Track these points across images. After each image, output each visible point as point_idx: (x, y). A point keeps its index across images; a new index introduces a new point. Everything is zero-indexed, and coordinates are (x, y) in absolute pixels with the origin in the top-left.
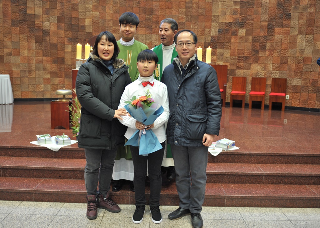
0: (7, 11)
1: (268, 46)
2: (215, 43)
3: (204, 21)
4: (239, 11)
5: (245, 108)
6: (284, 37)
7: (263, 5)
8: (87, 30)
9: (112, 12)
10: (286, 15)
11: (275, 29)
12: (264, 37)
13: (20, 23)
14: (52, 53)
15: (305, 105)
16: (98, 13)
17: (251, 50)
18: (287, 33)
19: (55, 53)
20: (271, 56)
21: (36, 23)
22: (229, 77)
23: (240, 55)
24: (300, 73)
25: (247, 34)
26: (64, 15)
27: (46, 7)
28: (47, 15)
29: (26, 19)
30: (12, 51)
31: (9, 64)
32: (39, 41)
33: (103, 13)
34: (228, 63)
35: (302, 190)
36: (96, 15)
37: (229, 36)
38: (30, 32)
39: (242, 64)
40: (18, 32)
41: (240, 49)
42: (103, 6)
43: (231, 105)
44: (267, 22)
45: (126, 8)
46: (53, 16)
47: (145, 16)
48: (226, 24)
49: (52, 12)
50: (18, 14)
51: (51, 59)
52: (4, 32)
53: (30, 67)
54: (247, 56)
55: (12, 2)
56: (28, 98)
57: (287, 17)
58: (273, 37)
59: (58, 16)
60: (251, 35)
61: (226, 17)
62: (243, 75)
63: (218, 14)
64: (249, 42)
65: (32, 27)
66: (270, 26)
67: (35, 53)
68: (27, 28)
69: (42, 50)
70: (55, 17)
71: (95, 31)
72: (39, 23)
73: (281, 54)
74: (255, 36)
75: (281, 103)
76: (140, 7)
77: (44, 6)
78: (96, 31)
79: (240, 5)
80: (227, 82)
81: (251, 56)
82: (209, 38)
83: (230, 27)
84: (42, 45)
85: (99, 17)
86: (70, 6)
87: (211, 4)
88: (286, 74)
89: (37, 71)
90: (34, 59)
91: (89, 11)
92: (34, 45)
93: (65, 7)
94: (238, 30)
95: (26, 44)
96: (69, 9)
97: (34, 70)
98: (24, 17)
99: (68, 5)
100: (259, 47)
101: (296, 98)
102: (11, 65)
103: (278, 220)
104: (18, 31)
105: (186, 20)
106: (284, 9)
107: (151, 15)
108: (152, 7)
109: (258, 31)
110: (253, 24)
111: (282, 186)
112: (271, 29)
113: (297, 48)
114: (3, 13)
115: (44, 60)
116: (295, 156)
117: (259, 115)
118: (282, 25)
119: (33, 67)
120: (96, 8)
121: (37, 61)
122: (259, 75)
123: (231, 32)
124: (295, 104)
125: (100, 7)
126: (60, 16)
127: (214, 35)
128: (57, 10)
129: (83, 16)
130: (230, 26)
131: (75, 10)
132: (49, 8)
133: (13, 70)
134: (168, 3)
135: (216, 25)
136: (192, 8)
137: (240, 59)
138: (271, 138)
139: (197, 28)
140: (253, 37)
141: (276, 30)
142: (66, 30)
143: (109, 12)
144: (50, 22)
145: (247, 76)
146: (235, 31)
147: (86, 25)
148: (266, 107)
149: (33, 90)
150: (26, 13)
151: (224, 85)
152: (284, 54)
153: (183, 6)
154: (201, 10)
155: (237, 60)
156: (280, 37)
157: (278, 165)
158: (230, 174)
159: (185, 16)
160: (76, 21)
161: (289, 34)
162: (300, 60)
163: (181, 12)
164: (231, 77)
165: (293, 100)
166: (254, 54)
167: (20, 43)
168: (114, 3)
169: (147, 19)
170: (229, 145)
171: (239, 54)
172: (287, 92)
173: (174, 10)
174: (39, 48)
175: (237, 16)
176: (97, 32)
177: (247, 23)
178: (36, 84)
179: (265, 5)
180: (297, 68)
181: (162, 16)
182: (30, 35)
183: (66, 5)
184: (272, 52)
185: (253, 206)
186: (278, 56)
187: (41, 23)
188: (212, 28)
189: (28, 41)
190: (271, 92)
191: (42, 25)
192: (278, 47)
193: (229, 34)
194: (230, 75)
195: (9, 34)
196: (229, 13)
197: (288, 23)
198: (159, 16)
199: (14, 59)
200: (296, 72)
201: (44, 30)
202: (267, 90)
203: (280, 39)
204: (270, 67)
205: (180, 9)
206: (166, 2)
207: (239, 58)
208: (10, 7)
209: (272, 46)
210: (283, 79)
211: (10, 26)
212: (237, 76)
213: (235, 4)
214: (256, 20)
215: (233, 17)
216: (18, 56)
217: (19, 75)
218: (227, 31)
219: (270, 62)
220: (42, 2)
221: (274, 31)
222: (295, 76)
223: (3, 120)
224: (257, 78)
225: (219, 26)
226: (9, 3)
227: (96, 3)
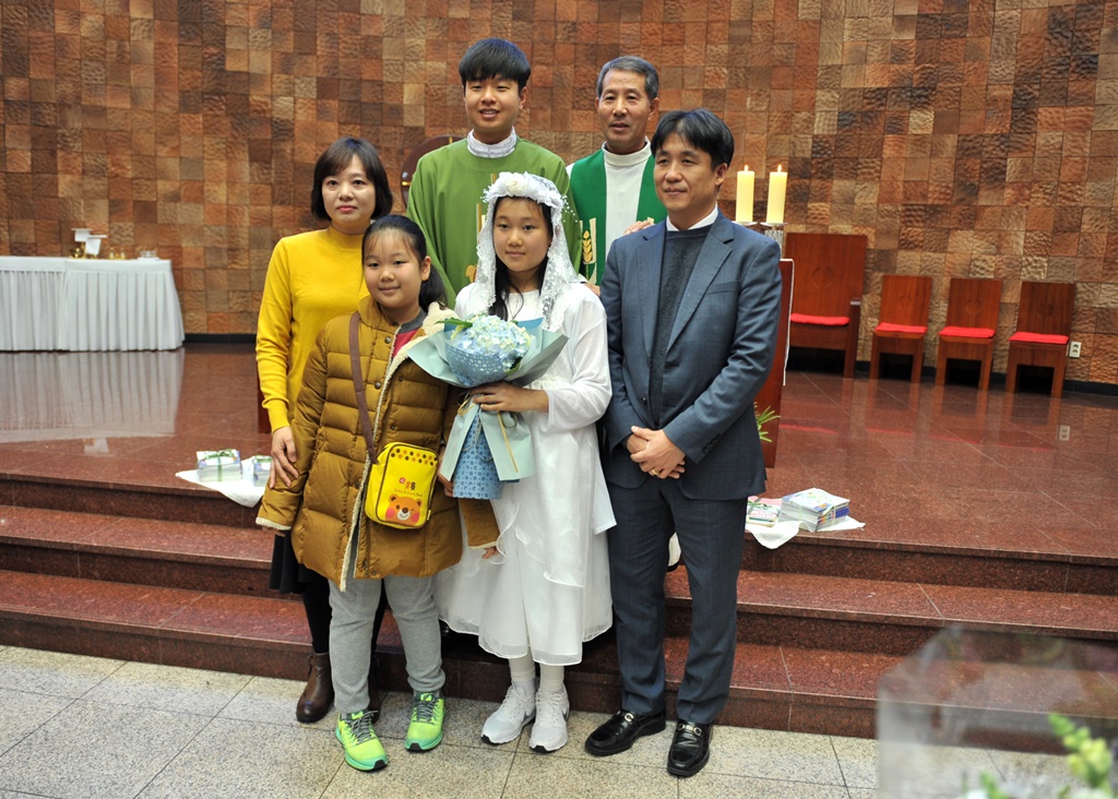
0: (166, 64)
1: (1014, 168)
2: (826, 160)
3: (792, 85)
4: (912, 50)
5: (922, 381)
6: (1071, 138)
7: (997, 27)
8: (409, 120)
10: (1080, 62)
11: (1040, 110)
12: (997, 140)
13: (204, 100)
14: (300, 194)
16: (443, 65)
17: (950, 185)
18: (1084, 126)
20: (1020, 204)
21: (254, 100)
22: (872, 277)
23: (914, 202)
25: (940, 127)
26: (337, 73)
27: (283, 50)
28: (287, 73)
29: (223, 89)
30: (180, 188)
31: (173, 229)
32: (260, 156)
34: (870, 229)
36: (437, 73)
37: (874, 136)
38: (236, 129)
39: (920, 230)
40: (199, 129)
41: (914, 179)
42: (459, 42)
43: (874, 370)
44: (1011, 88)
45: (533, 47)
46: (304, 75)
47: (594, 72)
48: (866, 94)
49: (301, 65)
50: (200, 74)
51: (297, 211)
52: (159, 128)
53: (233, 237)
54: (938, 205)
55: (182, 36)
56: (226, 332)
57: (1083, 69)
59: (319, 75)
60: (953, 133)
61: (868, 69)
62: (921, 271)
63: (838, 62)
64: (945, 156)
65: (240, 111)
66: (1020, 99)
67: (248, 194)
68: (227, 115)
69: (271, 184)
70: (308, 79)
71: (432, 121)
72: (263, 100)
73: (1059, 199)
74: (968, 135)
75: (1051, 371)
76: (577, 41)
77: (278, 45)
78: (437, 123)
79: (917, 28)
80: (866, 293)
81: (949, 203)
82: (806, 142)
83: (882, 105)
84: (271, 168)
85: (446, 78)
86: (355, 44)
87: (816, 26)
88: (1073, 267)
89: (255, 252)
90: (246, 213)
91: (415, 58)
92: (245, 169)
93: (341, 47)
94: (906, 114)
95: (223, 165)
96: (355, 53)
97: (247, 248)
98: (216, 81)
99: (350, 41)
100: (981, 173)
101: (1107, 353)
102: (178, 230)
104: (198, 126)
105: (731, 84)
106: (1075, 39)
108: (615, 41)
109: (978, 117)
110: (960, 93)
112: (1024, 110)
114: (155, 70)
115: (274, 216)
117: (971, 410)
118: (1065, 98)
119: (243, 238)
120: (436, 48)
121: (255, 219)
122: (978, 269)
123: (882, 121)
124: (1101, 372)
125: (449, 45)
126: (325, 75)
127: (826, 133)
128: (318, 57)
129: (396, 76)
130: (879, 102)
131: (372, 58)
132: (292, 51)
133: (184, 245)
134: (671, 26)
135: (832, 99)
136: (750, 41)
137: (913, 216)
138: (989, 494)
139: (767, 110)
140: (961, 138)
141: (1044, 114)
142: (342, 121)
144: (296, 95)
145: (935, 272)
146: (896, 119)
147: (405, 102)
148: (997, 381)
149: (241, 309)
150: (223, 70)
151: (853, 303)
152: (1068, 199)
153: (720, 34)
154: (780, 46)
155: (902, 217)
156: (1057, 139)
159: (727, 68)
160: (373, 92)
161: (1089, 129)
163: (714, 57)
164: (878, 276)
165: (1094, 358)
166: (960, 196)
167: (205, 161)
171: (909, 199)
172: (1074, 331)
173: (689, 50)
174: (260, 178)
175: (904, 67)
176: (440, 126)
177: (941, 92)
178: (251, 291)
179: (1007, 28)
180: (1112, 247)
182: (235, 138)
183: (345, 42)
184: (1027, 192)
186: (1048, 204)
187: (268, 100)
188: (817, 109)
189: (227, 157)
190: (1018, 331)
191: (270, 106)
192: (1046, 174)
193: (875, 126)
194: (874, 270)
195: (173, 134)
196: (876, 57)
197: (1088, 87)
199: (187, 213)
200: (1109, 263)
201: (276, 122)
202: (1003, 324)
203: (1057, 146)
204: (1018, 243)
205: (709, 46)
206: (663, 23)
207: (909, 210)
208: (177, 52)
209: (1025, 169)
210: (1062, 286)
211: (174, 112)
212: (898, 272)
213: (900, 26)
214: (972, 79)
215: (892, 69)
216: (199, 203)
217: (202, 260)
218: (871, 118)
219: (1019, 226)
220: (273, 33)
221: (1036, 116)
222: (1107, 275)
223: (149, 399)
224: (971, 281)
225: (843, 102)
226: (173, 40)
227: (437, 34)
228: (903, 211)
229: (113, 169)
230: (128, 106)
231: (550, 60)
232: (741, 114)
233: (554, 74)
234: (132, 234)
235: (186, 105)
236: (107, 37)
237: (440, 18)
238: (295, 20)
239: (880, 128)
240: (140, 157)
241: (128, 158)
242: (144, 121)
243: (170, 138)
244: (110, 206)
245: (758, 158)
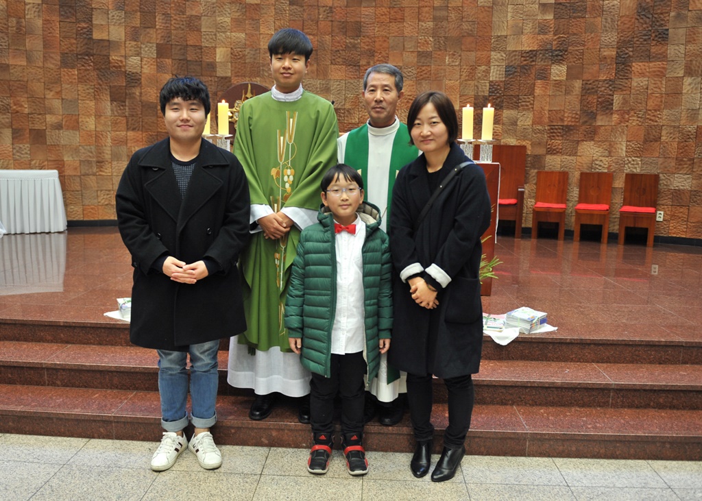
0: (51, 35)
1: (618, 102)
2: (498, 97)
3: (475, 48)
4: (552, 26)
5: (565, 239)
6: (653, 82)
7: (605, 11)
8: (221, 72)
9: (273, 33)
10: (657, 34)
11: (634, 64)
12: (607, 83)
13: (78, 59)
14: (147, 123)
15: (698, 234)
16: (243, 35)
17: (578, 113)
18: (661, 74)
19: (153, 123)
20: (623, 124)
21: (113, 59)
22: (530, 173)
23: (555, 124)
24: (689, 163)
25: (571, 75)
26: (170, 41)
27: (133, 25)
28: (135, 41)
29: (92, 51)
30: (62, 120)
31: (58, 148)
32: (118, 97)
33: (253, 36)
34: (528, 142)
35: (697, 422)
36: (239, 40)
37: (529, 82)
38: (101, 79)
39: (559, 142)
40: (75, 79)
41: (555, 109)
42: (253, 20)
43: (534, 233)
44: (615, 50)
45: (303, 23)
46: (148, 42)
47: (344, 40)
48: (523, 54)
49: (145, 35)
50: (75, 41)
51: (144, 135)
52: (47, 79)
53: (100, 153)
54: (571, 126)
55: (62, 15)
56: (96, 219)
57: (660, 38)
58: (629, 83)
59: (158, 42)
60: (579, 79)
61: (524, 38)
62: (561, 168)
63: (504, 33)
64: (574, 94)
65: (103, 67)
66: (621, 57)
67: (110, 124)
68: (94, 69)
69: (126, 116)
70: (151, 45)
71: (236, 73)
72: (119, 59)
73: (647, 120)
74: (588, 81)
75: (646, 230)
76: (333, 19)
77: (129, 21)
78: (240, 74)
79: (555, 11)
80: (526, 183)
81: (578, 124)
82: (485, 86)
83: (533, 61)
84: (125, 105)
85: (245, 44)
87: (490, 10)
88: (656, 164)
89: (115, 163)
90: (109, 137)
91: (223, 30)
92: (107, 106)
93: (172, 23)
94: (549, 67)
95: (92, 104)
96: (182, 27)
97: (110, 161)
98: (87, 46)
99: (179, 19)
100: (597, 104)
101: (680, 218)
102: (61, 149)
103: (644, 487)
104: (74, 77)
105: (435, 48)
106: (654, 19)
107: (358, 36)
108: (358, 19)
109: (595, 69)
110: (583, 54)
111: (652, 412)
112: (623, 64)
113: (683, 107)
114: (43, 38)
115: (128, 138)
116: (683, 346)
117: (597, 256)
118: (649, 56)
119: (107, 154)
120: (238, 24)
121: (115, 140)
122: (597, 166)
123: (533, 71)
124: (678, 230)
125: (247, 22)
126: (162, 42)
127: (497, 79)
128: (157, 30)
129: (211, 42)
130: (531, 60)
131: (194, 30)
132: (139, 25)
133: (65, 160)
134: (395, 10)
135: (501, 58)
136: (447, 20)
137: (554, 132)
138: (625, 307)
139: (460, 65)
140: (584, 82)
141: (636, 66)
142: (175, 73)
143: (266, 32)
144: (142, 56)
145: (570, 168)
146: (543, 70)
147: (217, 60)
148: (613, 238)
149: (106, 203)
150: (91, 39)
151: (519, 190)
153: (427, 15)
154: (466, 23)
155: (548, 133)
156: (645, 83)
157: (643, 365)
158: (536, 385)
159: (433, 37)
160: (196, 54)
161: (665, 76)
162: (690, 134)
163: (424, 30)
164: (534, 172)
165: (671, 222)
166: (585, 119)
167: (80, 101)
168: (276, 13)
169: (348, 47)
170: (534, 321)
171: (552, 122)
172: (659, 205)
173: (407, 26)
174: (118, 113)
175: (547, 36)
176: (242, 76)
177: (571, 53)
179: (611, 12)
180: (681, 151)
181: (381, 39)
182: (101, 85)
183: (176, 20)
184: (627, 116)
185: (589, 456)
186: (640, 124)
187: (123, 59)
188: (492, 64)
189: (95, 99)
190: (623, 205)
191: (124, 63)
192: (639, 105)
193: (529, 76)
194: (531, 168)
195: (56, 83)
196: (529, 30)
197: (663, 50)
198: (376, 39)
199: (67, 137)
200: (679, 161)
201: (128, 74)
202: (614, 201)
203: (645, 87)
204: (622, 149)
205: (420, 23)
206: (389, 8)
207: (552, 129)
208: (58, 26)
209: (625, 102)
210: (651, 176)
211: (57, 67)
212: (546, 169)
213: (543, 10)
214: (590, 44)
215: (539, 38)
216: (76, 130)
217: (78, 170)
218: (526, 70)
219: (622, 139)
220: (125, 13)
221: (631, 68)
222: (678, 168)
223: (45, 266)
224: (593, 174)
225: (508, 59)
226: (56, 18)
227: (238, 14)
228: (549, 130)
229: (15, 107)
230: (25, 64)
231: (315, 32)
232: (442, 67)
233: (318, 41)
234: (29, 152)
235: (65, 63)
236: (9, 16)
237: (240, 4)
238: (141, 4)
239: (532, 76)
240: (33, 98)
241: (25, 99)
242: (36, 74)
243: (54, 85)
244: (13, 133)
245: (454, 96)
